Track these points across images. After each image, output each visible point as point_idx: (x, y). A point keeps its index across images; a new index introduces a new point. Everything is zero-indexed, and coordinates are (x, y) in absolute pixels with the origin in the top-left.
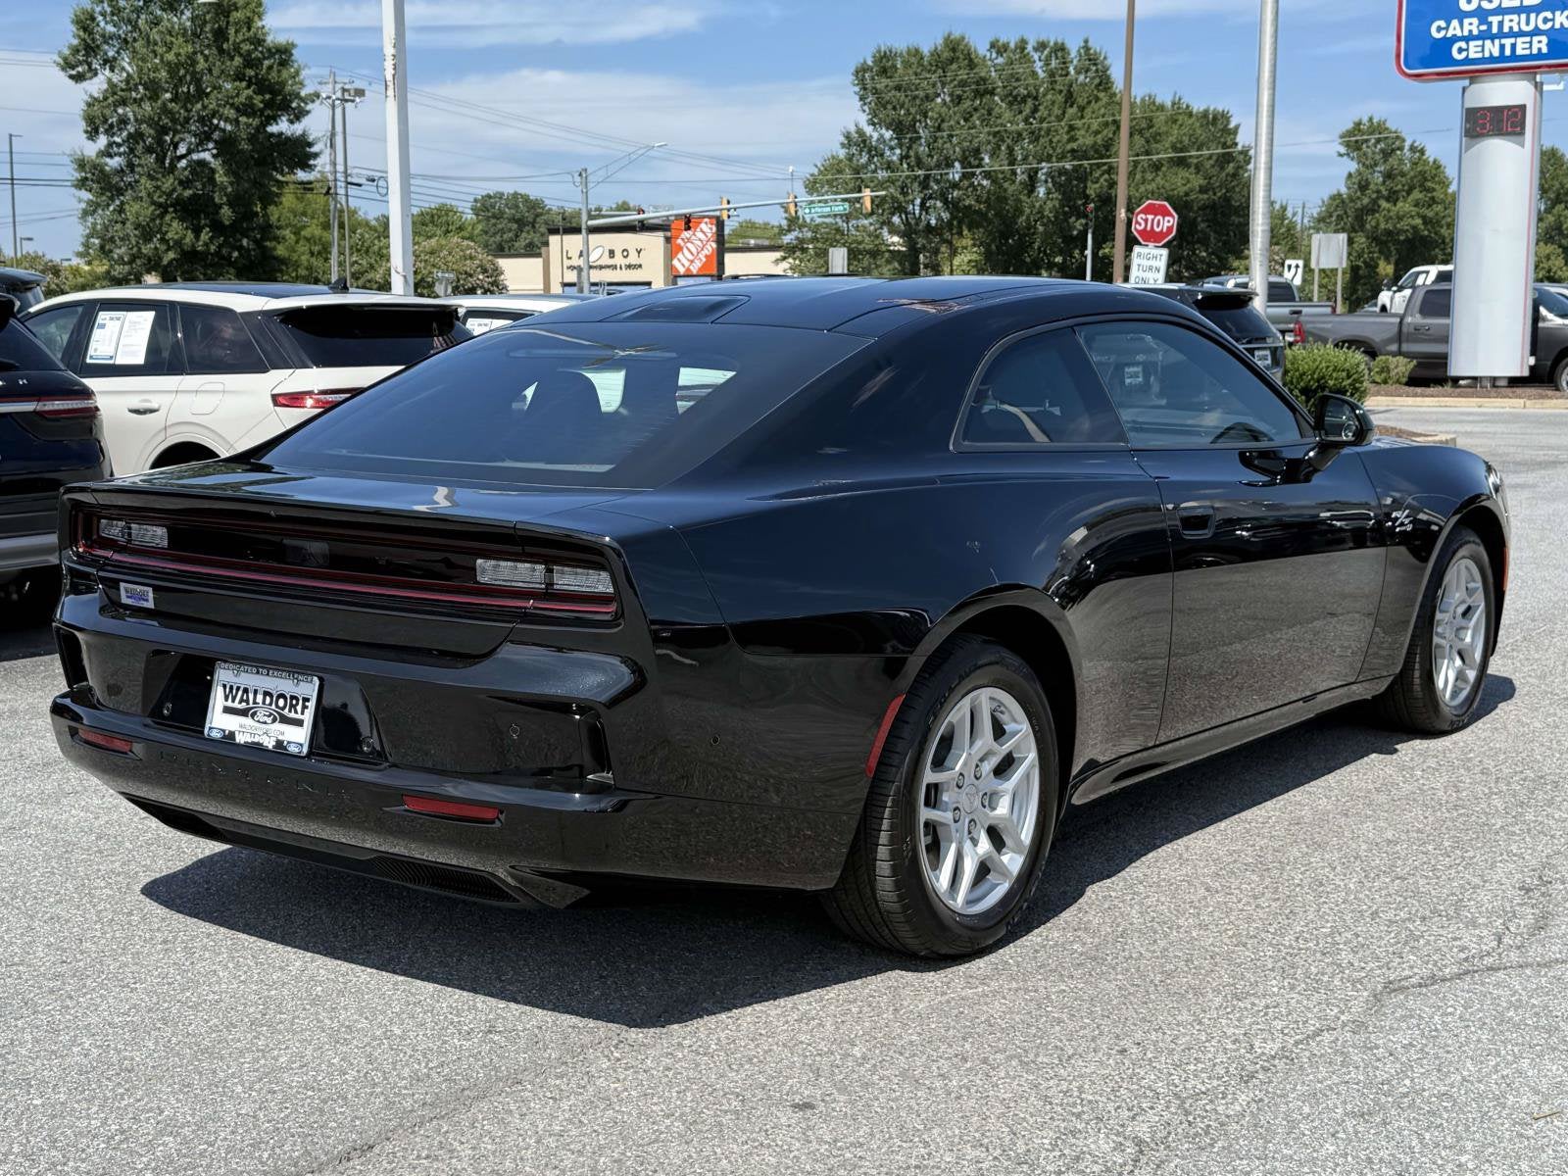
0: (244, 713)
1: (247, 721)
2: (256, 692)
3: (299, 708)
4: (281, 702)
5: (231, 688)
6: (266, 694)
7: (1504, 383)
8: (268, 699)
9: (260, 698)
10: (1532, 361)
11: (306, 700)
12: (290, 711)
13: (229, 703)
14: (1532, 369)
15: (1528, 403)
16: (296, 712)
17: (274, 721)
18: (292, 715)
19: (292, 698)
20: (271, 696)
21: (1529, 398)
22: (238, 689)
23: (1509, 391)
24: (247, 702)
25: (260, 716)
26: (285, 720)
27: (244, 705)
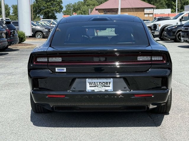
0: (95, 86)
1: (96, 88)
2: (97, 83)
3: (108, 84)
4: (104, 84)
5: (91, 83)
6: (100, 83)
7: (28, 37)
8: (100, 84)
9: (98, 84)
10: (32, 33)
11: (109, 83)
12: (106, 85)
13: (91, 85)
14: (32, 34)
15: (33, 40)
16: (108, 85)
17: (103, 87)
18: (107, 85)
19: (106, 83)
20: (101, 83)
21: (33, 39)
22: (93, 83)
23: (29, 38)
24: (95, 84)
25: (99, 86)
26: (105, 86)
27: (95, 85)
